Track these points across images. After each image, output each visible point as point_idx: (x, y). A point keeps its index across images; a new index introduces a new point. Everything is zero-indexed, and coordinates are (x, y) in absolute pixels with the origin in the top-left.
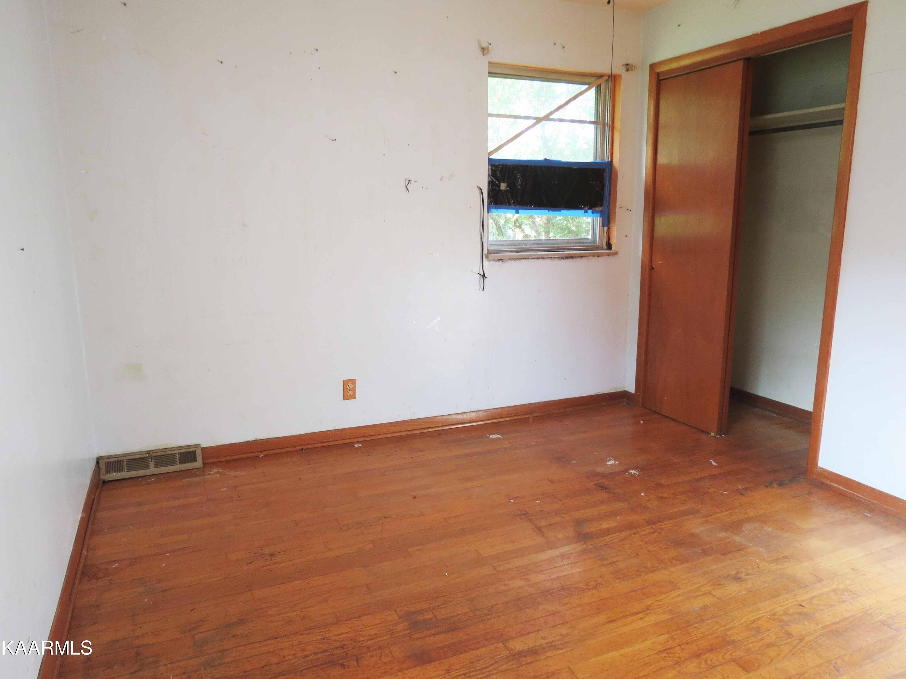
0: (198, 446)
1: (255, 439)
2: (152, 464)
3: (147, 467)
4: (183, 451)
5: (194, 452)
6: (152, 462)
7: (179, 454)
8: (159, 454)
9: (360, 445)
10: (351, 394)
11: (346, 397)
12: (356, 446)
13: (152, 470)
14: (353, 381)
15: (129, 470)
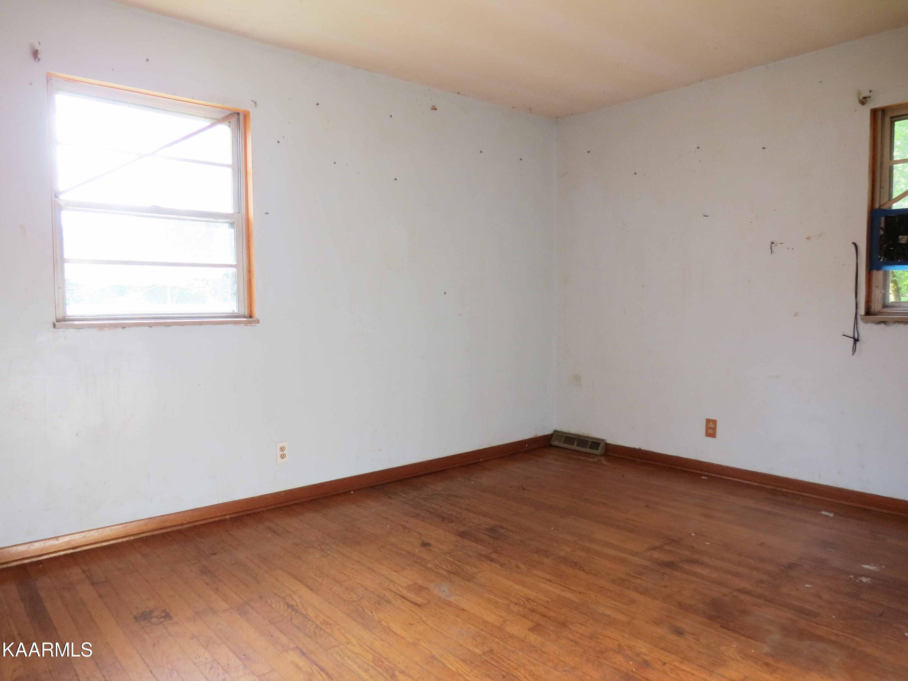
0: (603, 440)
1: (638, 448)
2: (576, 443)
3: (573, 444)
4: (594, 441)
5: (600, 444)
6: (576, 442)
7: (592, 442)
8: (582, 438)
9: (706, 478)
10: (712, 433)
11: (708, 435)
12: (702, 477)
13: (575, 447)
14: (715, 422)
15: (564, 443)
